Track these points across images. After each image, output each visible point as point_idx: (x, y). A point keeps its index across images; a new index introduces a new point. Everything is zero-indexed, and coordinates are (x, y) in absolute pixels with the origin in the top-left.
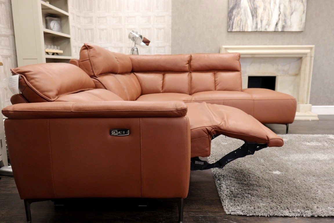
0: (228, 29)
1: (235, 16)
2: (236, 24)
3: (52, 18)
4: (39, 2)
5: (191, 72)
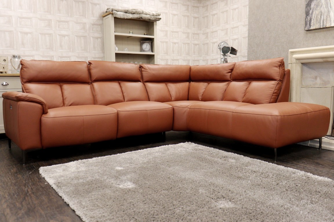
0: (305, 28)
1: (313, 10)
3: (144, 41)
4: (113, 34)
5: (231, 81)
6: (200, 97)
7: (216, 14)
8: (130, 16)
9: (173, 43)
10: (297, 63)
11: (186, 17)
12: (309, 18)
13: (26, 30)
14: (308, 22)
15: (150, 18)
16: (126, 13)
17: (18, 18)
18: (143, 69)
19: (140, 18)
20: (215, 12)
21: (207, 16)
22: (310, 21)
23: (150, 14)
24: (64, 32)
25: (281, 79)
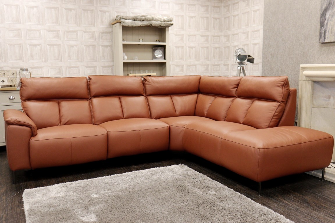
0: (319, 40)
1: (328, 20)
2: (330, 31)
3: (156, 48)
4: (121, 43)
5: (237, 98)
6: (205, 113)
7: (237, 15)
8: (139, 23)
9: (189, 47)
10: (308, 80)
11: (205, 19)
12: (323, 29)
13: (35, 42)
14: (322, 34)
15: (161, 24)
16: (135, 20)
17: (27, 31)
18: (146, 82)
19: (149, 25)
20: (236, 13)
21: (228, 17)
22: (324, 32)
23: (161, 20)
24: (72, 43)
25: (283, 100)
